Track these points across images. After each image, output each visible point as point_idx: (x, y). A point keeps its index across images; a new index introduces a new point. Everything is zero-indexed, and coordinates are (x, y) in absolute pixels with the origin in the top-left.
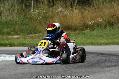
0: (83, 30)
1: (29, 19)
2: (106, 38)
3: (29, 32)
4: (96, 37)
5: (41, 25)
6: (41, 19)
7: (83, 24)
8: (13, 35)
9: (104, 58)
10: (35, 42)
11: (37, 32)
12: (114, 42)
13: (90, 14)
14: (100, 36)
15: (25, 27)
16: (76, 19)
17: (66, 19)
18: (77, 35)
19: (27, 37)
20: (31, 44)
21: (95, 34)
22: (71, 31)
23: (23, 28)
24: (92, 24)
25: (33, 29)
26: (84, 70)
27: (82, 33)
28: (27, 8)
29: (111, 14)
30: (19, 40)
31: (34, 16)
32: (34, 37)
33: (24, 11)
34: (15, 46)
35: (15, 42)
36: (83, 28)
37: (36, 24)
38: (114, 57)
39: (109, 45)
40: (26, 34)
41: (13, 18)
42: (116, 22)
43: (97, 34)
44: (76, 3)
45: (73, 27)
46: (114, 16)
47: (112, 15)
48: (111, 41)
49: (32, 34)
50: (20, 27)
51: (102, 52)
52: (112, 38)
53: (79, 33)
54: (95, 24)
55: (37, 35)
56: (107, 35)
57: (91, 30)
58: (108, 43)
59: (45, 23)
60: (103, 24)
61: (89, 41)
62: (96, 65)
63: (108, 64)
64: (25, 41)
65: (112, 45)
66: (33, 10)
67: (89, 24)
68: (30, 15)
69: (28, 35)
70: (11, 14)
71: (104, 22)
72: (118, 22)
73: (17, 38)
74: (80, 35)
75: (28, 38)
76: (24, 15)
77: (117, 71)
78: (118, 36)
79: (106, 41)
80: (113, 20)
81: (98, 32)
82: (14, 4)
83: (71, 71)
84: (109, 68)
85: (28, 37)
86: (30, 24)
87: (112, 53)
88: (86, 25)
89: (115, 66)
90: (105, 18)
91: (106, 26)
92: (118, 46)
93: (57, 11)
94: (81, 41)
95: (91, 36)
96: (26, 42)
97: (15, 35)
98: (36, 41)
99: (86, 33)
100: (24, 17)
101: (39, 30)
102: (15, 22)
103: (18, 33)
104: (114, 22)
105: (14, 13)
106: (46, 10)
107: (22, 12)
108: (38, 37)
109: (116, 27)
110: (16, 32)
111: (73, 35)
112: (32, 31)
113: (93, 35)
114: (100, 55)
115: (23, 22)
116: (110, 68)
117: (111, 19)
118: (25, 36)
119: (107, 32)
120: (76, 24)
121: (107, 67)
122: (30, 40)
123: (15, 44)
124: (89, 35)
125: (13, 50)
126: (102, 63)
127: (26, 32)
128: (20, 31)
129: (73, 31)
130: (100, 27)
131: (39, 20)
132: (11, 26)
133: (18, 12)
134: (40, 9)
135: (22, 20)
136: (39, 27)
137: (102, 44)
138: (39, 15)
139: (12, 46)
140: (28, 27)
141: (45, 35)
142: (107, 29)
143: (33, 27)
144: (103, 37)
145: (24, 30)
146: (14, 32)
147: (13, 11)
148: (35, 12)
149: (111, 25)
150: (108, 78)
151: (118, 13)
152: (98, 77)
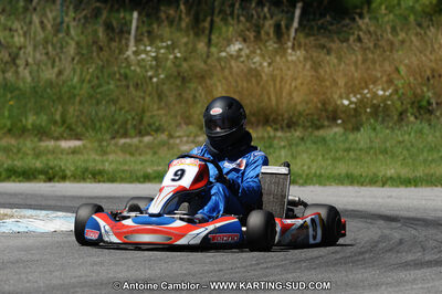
0: (322, 127)
1: (119, 80)
2: (404, 159)
3: (119, 128)
4: (368, 153)
5: (163, 104)
6: (164, 84)
7: (319, 105)
8: (57, 139)
9: (397, 235)
10: (139, 167)
11: (149, 130)
12: (433, 175)
14: (381, 152)
15: (105, 110)
16: (293, 85)
17: (258, 84)
18: (297, 145)
20: (123, 171)
21: (362, 143)
22: (276, 130)
23: (97, 114)
24: (353, 106)
25: (133, 118)
27: (316, 137)
28: (112, 39)
29: (425, 72)
30: (79, 156)
31: (138, 70)
32: (137, 148)
33: (101, 49)
34: (64, 178)
35: (65, 165)
36: (319, 120)
37: (144, 98)
38: (431, 231)
39: (415, 186)
40: (108, 136)
41: (60, 73)
43: (371, 142)
44: (295, 24)
45: (282, 116)
46: (433, 77)
47: (428, 73)
48: (420, 172)
49: (131, 137)
50: (85, 111)
51: (388, 213)
52: (425, 161)
53: (302, 139)
54: (365, 108)
55: (147, 139)
56: (408, 150)
57: (350, 126)
58: (411, 175)
59: (180, 95)
60: (393, 103)
61: (342, 168)
62: (364, 259)
63: (410, 257)
64: (103, 162)
65: (427, 186)
66: (136, 46)
67: (343, 104)
68: (124, 65)
69: (113, 138)
70: (54, 62)
71: (399, 98)
73: (74, 152)
74: (308, 144)
75: (114, 152)
76: (103, 67)
79: (405, 172)
80: (430, 94)
81: (373, 135)
82: (65, 25)
84: (412, 272)
85: (113, 148)
86: (121, 102)
87: (424, 216)
89: (437, 263)
90: (400, 86)
91: (404, 116)
93: (224, 54)
94: (309, 167)
95: (348, 150)
96: (107, 167)
97: (65, 139)
98: (142, 163)
99: (328, 138)
100: (102, 72)
101: (154, 123)
102: (69, 91)
103: (79, 130)
104: (433, 101)
105: (63, 57)
106: (183, 49)
107: (95, 54)
108: (150, 146)
110: (70, 128)
111: (283, 144)
112: (129, 126)
113: (354, 146)
114: (382, 222)
115: (98, 90)
116: (419, 273)
117: (425, 89)
118: (105, 144)
119: (407, 137)
120: (292, 102)
121: (406, 265)
122: (121, 159)
123: (64, 171)
124: (341, 145)
125: (59, 194)
126: (390, 251)
127: (109, 128)
128: (84, 125)
129: (282, 128)
130: (380, 119)
131: (157, 85)
132: (51, 103)
133: (78, 53)
134: (160, 44)
135: (95, 82)
136: (156, 113)
137: (389, 182)
138: (158, 66)
139: (54, 177)
140: (113, 108)
141: (178, 141)
142: (407, 126)
143: (133, 109)
144: (393, 156)
145: (99, 121)
146: (63, 129)
147: (62, 48)
148: (143, 56)
149: (423, 112)
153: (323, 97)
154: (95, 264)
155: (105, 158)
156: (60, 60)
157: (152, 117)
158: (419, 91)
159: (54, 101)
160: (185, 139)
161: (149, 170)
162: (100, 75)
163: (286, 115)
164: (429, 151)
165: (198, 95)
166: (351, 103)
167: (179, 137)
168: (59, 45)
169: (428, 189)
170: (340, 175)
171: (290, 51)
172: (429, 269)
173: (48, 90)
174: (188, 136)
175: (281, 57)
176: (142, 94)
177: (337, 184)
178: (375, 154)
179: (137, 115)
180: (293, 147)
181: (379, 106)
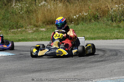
0: (68, 24)
1: (11, 13)
2: (91, 32)
3: (11, 27)
4: (81, 31)
5: (23, 20)
6: (23, 14)
10: (17, 37)
11: (20, 27)
12: (99, 36)
14: (85, 31)
15: (7, 22)
16: (60, 13)
20: (13, 39)
21: (79, 28)
23: (5, 23)
25: (15, 24)
28: (9, 2)
29: (96, 8)
32: (16, 32)
33: (5, 5)
37: (18, 18)
39: (95, 40)
40: (8, 29)
43: (82, 28)
46: (99, 9)
48: (96, 36)
49: (15, 29)
52: (97, 32)
55: (19, 30)
56: (92, 30)
57: (76, 24)
59: (28, 17)
60: (88, 17)
64: (7, 37)
65: (98, 39)
66: (15, 4)
67: (74, 17)
68: (12, 9)
69: (10, 30)
71: (89, 15)
72: (103, 15)
75: (10, 34)
76: (6, 10)
77: (103, 66)
78: (103, 30)
79: (92, 36)
80: (98, 14)
81: (82, 26)
84: (94, 64)
85: (10, 32)
86: (11, 19)
88: (70, 19)
89: (102, 61)
90: (90, 12)
91: (91, 20)
92: (104, 40)
93: (40, 5)
100: (6, 11)
101: (21, 25)
104: (99, 16)
106: (28, 4)
108: (20, 32)
109: (101, 21)
112: (14, 26)
113: (77, 29)
116: (96, 64)
117: (96, 13)
118: (7, 31)
119: (92, 26)
121: (93, 62)
122: (12, 36)
127: (8, 27)
128: (1, 26)
135: (4, 14)
136: (22, 22)
137: (87, 39)
140: (9, 21)
141: (28, 30)
142: (92, 23)
143: (15, 21)
144: (88, 31)
145: (6, 25)
148: (17, 6)
149: (96, 19)
150: (94, 73)
151: (103, 7)
152: (83, 73)
153: (68, 16)
154: (5, 65)
155: (7, 35)
157: (20, 23)
158: (95, 13)
160: (30, 29)
161: (20, 38)
164: (98, 30)
166: (76, 17)
167: (28, 29)
169: (98, 40)
172: (99, 63)
174: (31, 28)
178: (83, 31)
179: (16, 23)
181: (84, 18)
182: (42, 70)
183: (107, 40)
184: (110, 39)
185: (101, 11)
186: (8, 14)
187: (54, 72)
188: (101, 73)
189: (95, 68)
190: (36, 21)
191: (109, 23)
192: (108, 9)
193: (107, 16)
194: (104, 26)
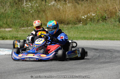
0: (77, 24)
1: (22, 12)
2: (99, 33)
3: (22, 25)
4: (89, 31)
5: (33, 18)
6: (33, 13)
7: (76, 18)
8: (5, 28)
9: (98, 54)
11: (30, 25)
12: (107, 37)
13: (83, 8)
14: (93, 31)
15: (18, 20)
16: (69, 13)
17: (59, 12)
18: (70, 29)
19: (20, 30)
20: (23, 37)
21: (88, 28)
22: (64, 25)
23: (15, 21)
24: (85, 18)
25: (25, 22)
26: (78, 66)
27: (75, 27)
28: (19, 1)
29: (104, 9)
30: (11, 33)
31: (27, 9)
32: (27, 30)
34: (7, 39)
35: (7, 35)
36: (76, 22)
37: (28, 17)
38: (108, 53)
39: (102, 40)
40: (19, 27)
41: (5, 10)
42: (109, 16)
43: (90, 28)
45: (66, 21)
46: (107, 10)
48: (103, 36)
49: (25, 27)
50: (12, 20)
51: (95, 48)
52: (105, 33)
53: (71, 27)
54: (88, 19)
55: (29, 28)
56: (100, 30)
57: (84, 24)
58: (101, 37)
59: (38, 16)
60: (96, 18)
61: (82, 35)
63: (102, 61)
64: (18, 34)
65: (105, 40)
66: (26, 3)
67: (82, 18)
68: (22, 8)
69: (20, 28)
70: (4, 7)
71: (97, 16)
72: (111, 16)
73: (10, 32)
74: (73, 29)
75: (21, 32)
76: (17, 8)
78: (111, 31)
79: (99, 36)
80: (106, 15)
81: (90, 26)
83: (65, 67)
84: (103, 65)
86: (22, 18)
88: (79, 19)
89: (109, 62)
90: (98, 13)
91: (99, 21)
92: (111, 41)
93: (50, 5)
94: (73, 35)
95: (84, 30)
96: (19, 36)
97: (7, 28)
98: (28, 34)
99: (78, 27)
100: (17, 10)
101: (31, 24)
102: (8, 15)
103: (11, 26)
104: (107, 17)
105: (6, 6)
106: (39, 3)
107: (15, 5)
109: (109, 22)
110: (8, 25)
111: (66, 29)
112: (24, 25)
113: (86, 29)
114: (94, 50)
115: (16, 15)
116: (104, 65)
118: (18, 29)
119: (100, 27)
120: (69, 17)
121: (101, 63)
122: (22, 34)
123: (7, 37)
124: (82, 29)
125: (6, 43)
126: (96, 59)
127: (19, 25)
128: (12, 24)
129: (66, 24)
130: (92, 22)
131: (32, 13)
132: (3, 19)
133: (10, 5)
134: (32, 2)
135: (15, 13)
136: (32, 21)
137: (95, 39)
138: (32, 8)
139: (4, 39)
140: (20, 20)
142: (100, 23)
143: (25, 20)
144: (96, 32)
145: (16, 23)
146: (6, 25)
147: (6, 4)
148: (28, 5)
149: (104, 20)
150: (103, 75)
151: (111, 8)
152: (92, 74)
153: (77, 16)
155: (18, 33)
156: (5, 7)
157: (30, 22)
158: (103, 14)
159: (4, 18)
162: (16, 11)
163: (67, 21)
165: (43, 16)
166: (85, 17)
168: (5, 3)
170: (82, 37)
171: (68, 4)
172: (107, 64)
173: (2, 15)
175: (65, 5)
176: (28, 16)
177: (81, 40)
180: (69, 30)
181: (92, 18)
182: (52, 70)
183: (115, 41)
184: (117, 40)
185: (109, 12)
186: (19, 13)
187: (64, 72)
188: (109, 75)
189: (103, 70)
190: (46, 20)
191: (117, 24)
192: (116, 10)
193: (114, 17)
194: (111, 27)
